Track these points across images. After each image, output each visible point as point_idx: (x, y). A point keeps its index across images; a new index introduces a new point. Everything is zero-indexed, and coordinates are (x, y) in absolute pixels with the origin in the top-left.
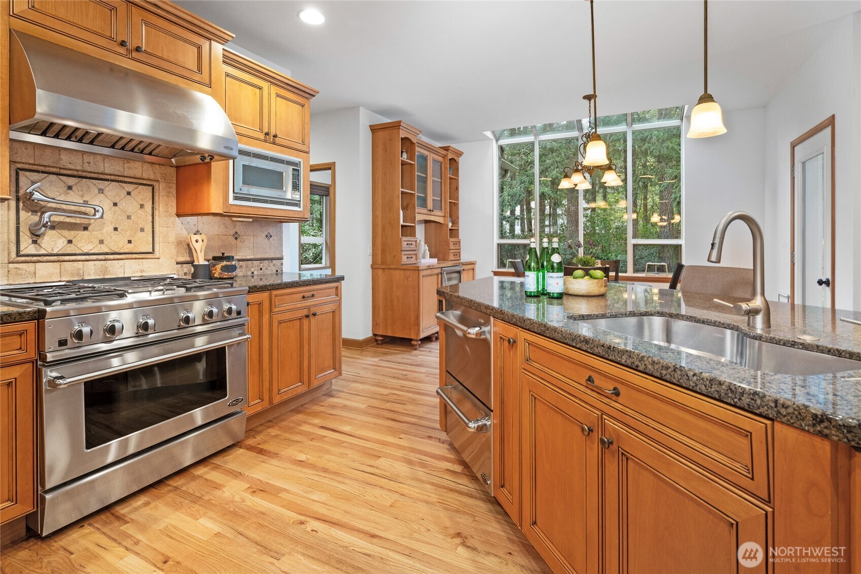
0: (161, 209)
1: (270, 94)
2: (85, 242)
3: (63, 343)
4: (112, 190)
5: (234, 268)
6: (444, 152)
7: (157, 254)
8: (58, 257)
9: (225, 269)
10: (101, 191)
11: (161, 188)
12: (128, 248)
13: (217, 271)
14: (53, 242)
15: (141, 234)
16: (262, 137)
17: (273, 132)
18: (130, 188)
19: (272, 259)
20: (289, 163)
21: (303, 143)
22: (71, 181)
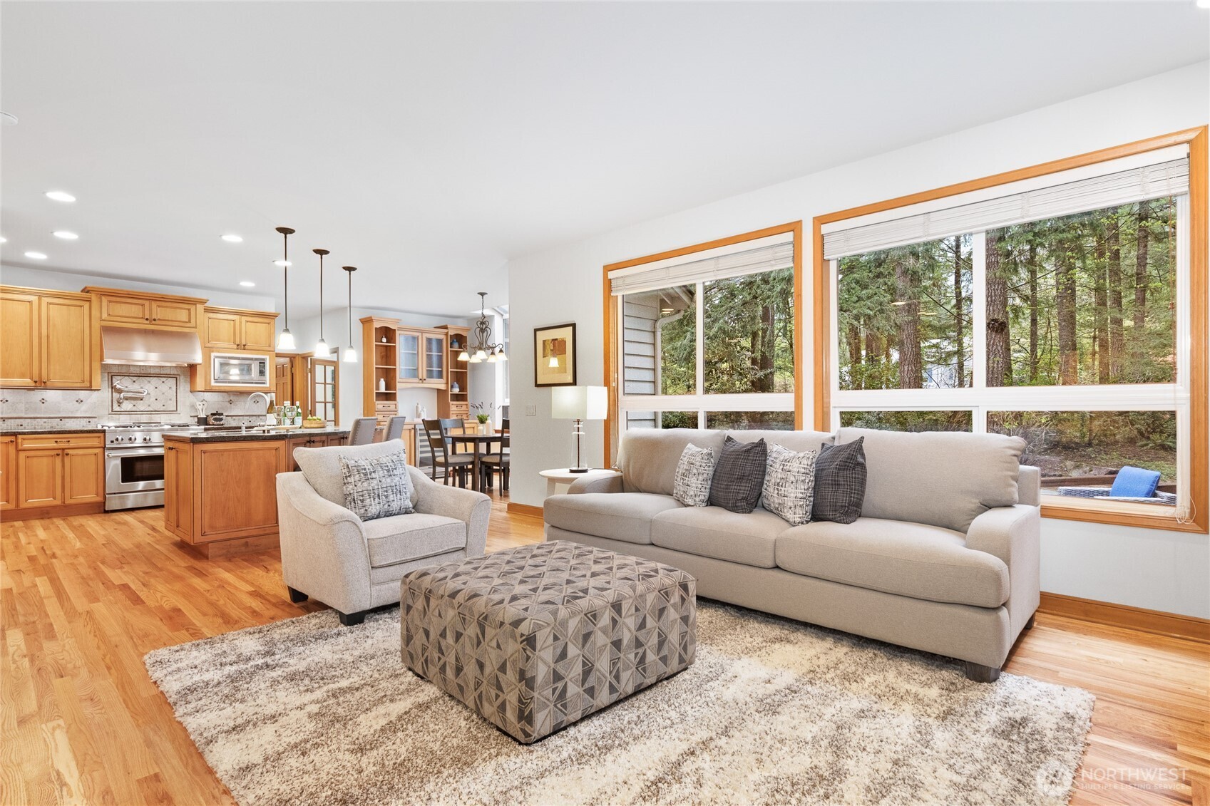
0: (181, 389)
1: (241, 322)
2: (141, 406)
3: (112, 442)
4: (154, 380)
5: (221, 419)
6: (445, 331)
7: (178, 411)
8: (129, 412)
9: (215, 419)
10: (149, 382)
11: (182, 379)
12: (163, 408)
13: (211, 420)
14: (127, 406)
15: (169, 402)
16: (235, 347)
17: (244, 343)
18: (164, 379)
19: (259, 416)
20: (256, 359)
21: (270, 346)
22: (135, 379)
